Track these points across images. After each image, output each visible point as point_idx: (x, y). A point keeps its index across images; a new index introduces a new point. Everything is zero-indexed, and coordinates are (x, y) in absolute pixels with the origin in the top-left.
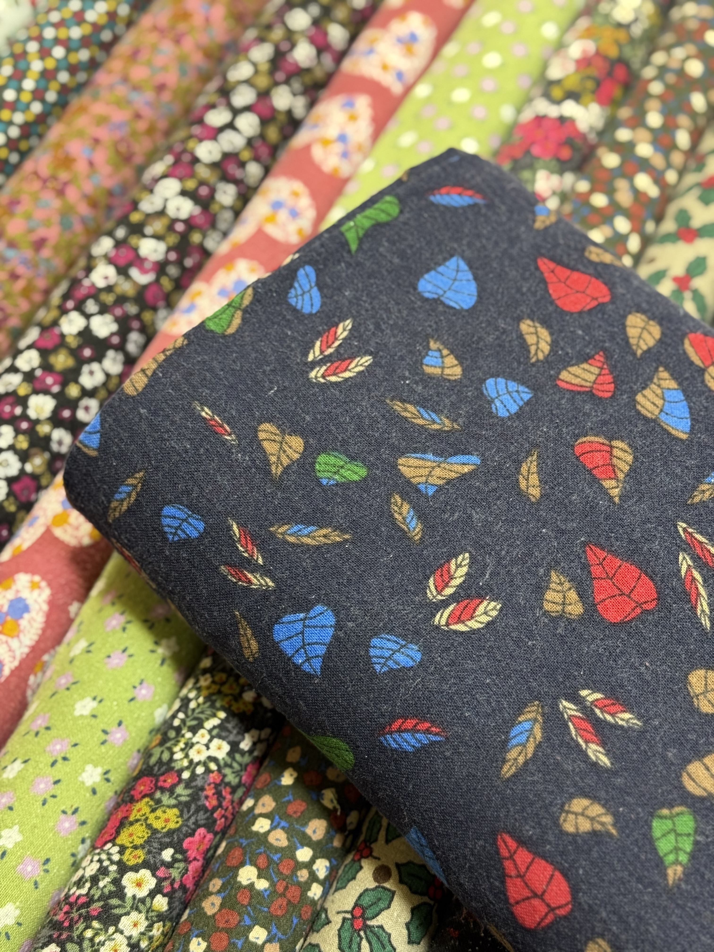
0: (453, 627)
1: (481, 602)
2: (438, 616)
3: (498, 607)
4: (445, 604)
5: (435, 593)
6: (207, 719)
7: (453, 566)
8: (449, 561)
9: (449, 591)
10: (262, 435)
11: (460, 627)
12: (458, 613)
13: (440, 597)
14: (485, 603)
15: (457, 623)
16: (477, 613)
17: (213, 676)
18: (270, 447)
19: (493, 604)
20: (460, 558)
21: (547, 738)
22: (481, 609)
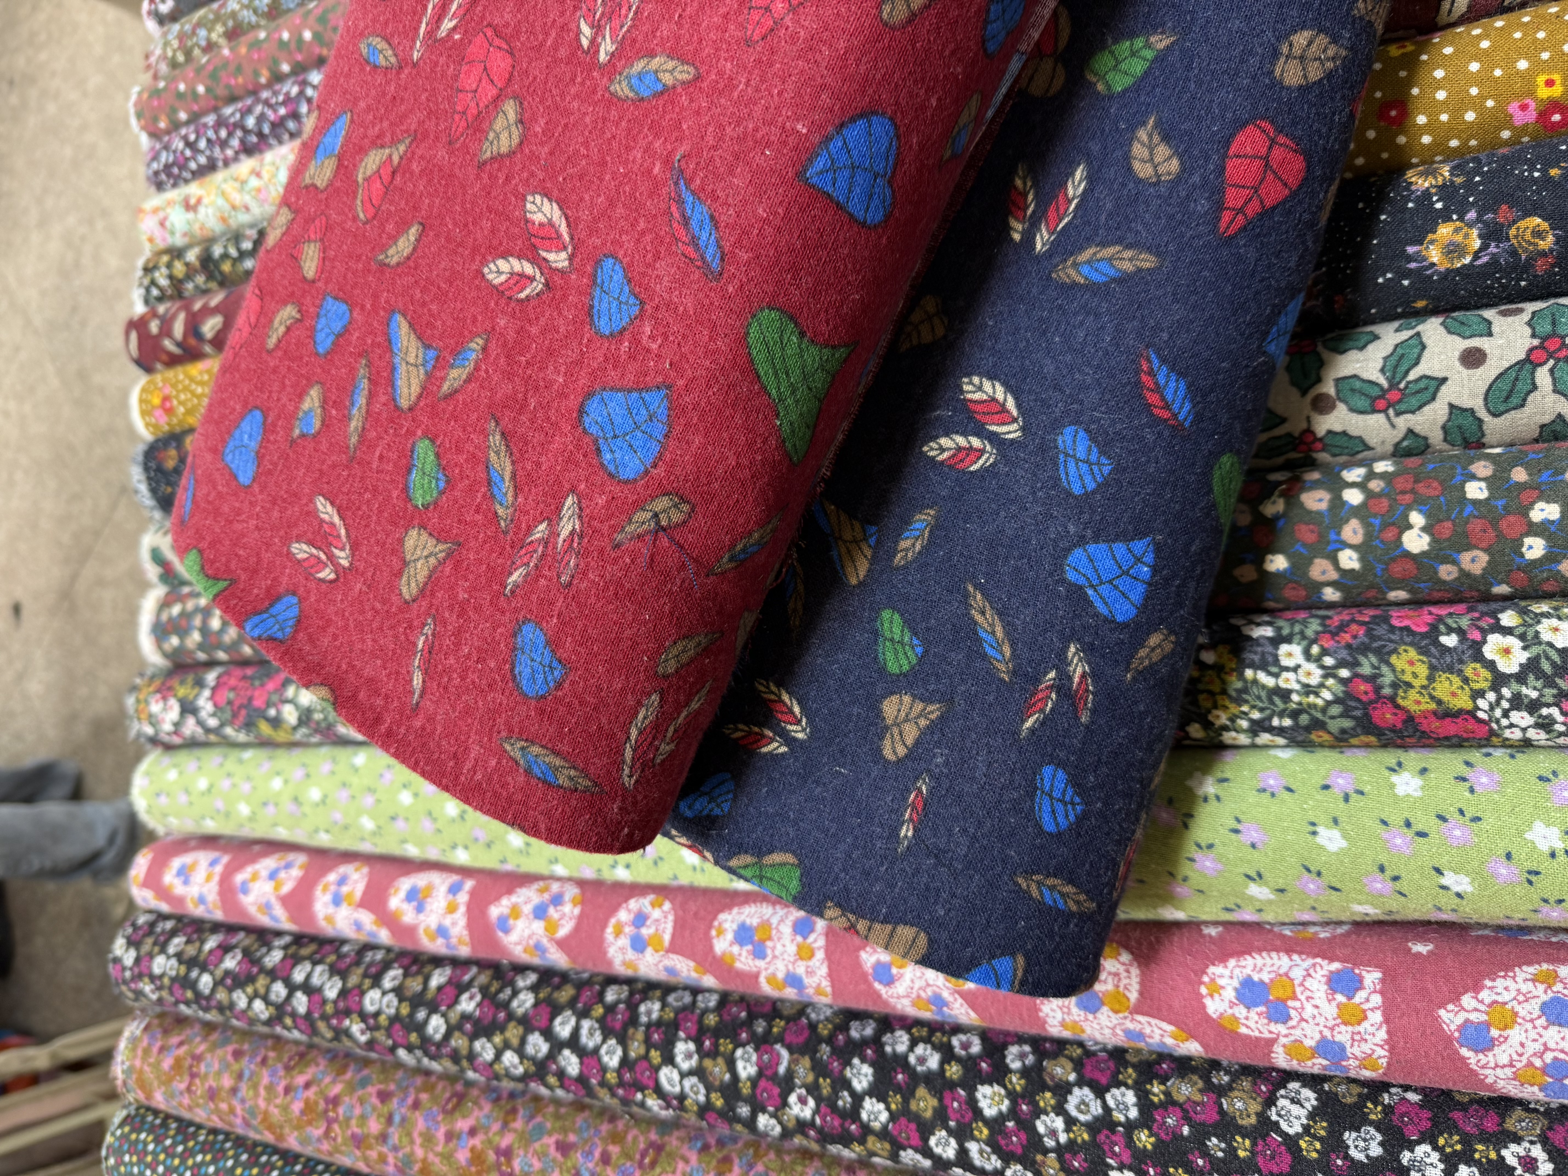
0: (1015, 413)
1: (971, 401)
2: (1011, 436)
3: (966, 380)
4: (993, 438)
5: (986, 455)
6: (1264, 687)
7: (946, 455)
8: (942, 463)
9: (976, 442)
10: (902, 751)
11: (1011, 404)
12: (996, 417)
13: (988, 448)
14: (969, 396)
15: (1008, 412)
16: (985, 397)
17: (1209, 711)
18: (911, 734)
19: (966, 388)
20: (932, 454)
21: (1089, 241)
22: (977, 396)
